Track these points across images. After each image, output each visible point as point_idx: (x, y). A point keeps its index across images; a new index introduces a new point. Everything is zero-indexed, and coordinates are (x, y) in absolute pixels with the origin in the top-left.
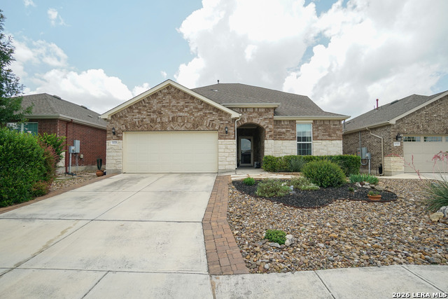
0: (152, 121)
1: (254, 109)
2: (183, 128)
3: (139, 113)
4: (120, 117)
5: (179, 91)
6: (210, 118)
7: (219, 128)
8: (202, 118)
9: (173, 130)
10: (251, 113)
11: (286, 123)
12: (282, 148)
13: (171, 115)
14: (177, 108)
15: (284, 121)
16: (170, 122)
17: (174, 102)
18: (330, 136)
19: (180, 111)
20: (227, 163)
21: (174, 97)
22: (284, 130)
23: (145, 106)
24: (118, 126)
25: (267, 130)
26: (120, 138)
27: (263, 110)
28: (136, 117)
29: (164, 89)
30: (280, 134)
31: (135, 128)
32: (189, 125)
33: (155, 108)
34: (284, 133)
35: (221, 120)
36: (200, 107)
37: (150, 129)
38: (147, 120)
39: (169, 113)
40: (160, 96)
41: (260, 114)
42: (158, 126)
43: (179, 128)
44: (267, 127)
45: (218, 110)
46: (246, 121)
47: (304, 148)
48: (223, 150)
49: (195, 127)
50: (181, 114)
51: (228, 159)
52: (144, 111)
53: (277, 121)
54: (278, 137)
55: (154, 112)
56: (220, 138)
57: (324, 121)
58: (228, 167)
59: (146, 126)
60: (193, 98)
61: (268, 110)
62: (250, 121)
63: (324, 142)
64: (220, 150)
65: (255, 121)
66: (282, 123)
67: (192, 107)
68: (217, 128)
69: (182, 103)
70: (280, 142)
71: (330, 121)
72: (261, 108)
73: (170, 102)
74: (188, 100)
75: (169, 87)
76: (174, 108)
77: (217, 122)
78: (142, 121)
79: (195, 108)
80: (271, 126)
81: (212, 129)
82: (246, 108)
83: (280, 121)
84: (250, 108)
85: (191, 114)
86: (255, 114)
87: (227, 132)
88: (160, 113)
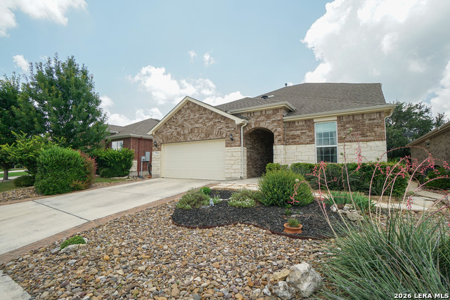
0: (178, 133)
1: (261, 112)
2: (198, 138)
3: (170, 128)
5: (195, 105)
6: (219, 126)
7: (226, 135)
8: (212, 127)
9: (191, 140)
10: (258, 117)
11: (301, 124)
12: (296, 154)
13: (190, 127)
14: (194, 120)
15: (298, 121)
16: (189, 133)
17: (192, 115)
18: (363, 135)
19: (196, 122)
20: (233, 171)
21: (192, 111)
22: (298, 132)
23: (174, 122)
24: (158, 139)
25: (275, 134)
26: (159, 149)
27: (271, 112)
29: (185, 105)
30: (294, 137)
31: (168, 140)
32: (203, 135)
33: (180, 122)
34: (298, 136)
35: (228, 127)
36: (211, 117)
37: (177, 141)
38: (175, 134)
39: (189, 126)
40: (183, 111)
41: (268, 117)
42: (182, 137)
43: (195, 138)
44: (276, 130)
45: (225, 118)
46: (253, 126)
47: (327, 155)
48: (229, 158)
49: (207, 137)
50: (197, 125)
51: (234, 167)
52: (173, 125)
53: (289, 122)
54: (291, 141)
55: (179, 126)
56: (227, 146)
57: (353, 115)
59: (174, 138)
60: (205, 110)
61: (276, 110)
62: (257, 126)
64: (227, 158)
65: (263, 125)
66: (296, 124)
67: (205, 118)
68: (224, 136)
69: (197, 115)
70: (293, 147)
71: (363, 114)
72: (269, 110)
73: (190, 116)
74: (201, 112)
75: (188, 103)
76: (192, 121)
77: (225, 130)
79: (207, 118)
80: (279, 129)
81: (220, 137)
83: (294, 122)
84: (257, 111)
86: (262, 118)
87: (232, 140)
88: (183, 127)
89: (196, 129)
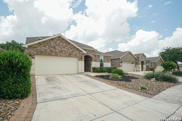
0: (51, 51)
2: (65, 55)
3: (44, 46)
4: (34, 47)
5: (63, 39)
6: (75, 52)
8: (72, 52)
9: (60, 56)
10: (88, 52)
11: (97, 56)
14: (62, 47)
16: (59, 52)
17: (61, 44)
18: (108, 61)
19: (64, 48)
21: (61, 42)
22: (97, 58)
23: (47, 44)
24: (32, 51)
25: (93, 58)
27: (92, 51)
28: (43, 49)
29: (57, 37)
31: (42, 53)
32: (68, 54)
33: (52, 45)
34: (96, 59)
36: (72, 47)
37: (50, 54)
38: (48, 50)
39: (59, 48)
40: (55, 40)
41: (91, 53)
42: (54, 53)
43: (63, 55)
45: (78, 49)
46: (86, 55)
47: (102, 65)
48: (80, 65)
49: (70, 55)
50: (64, 49)
51: (82, 68)
52: (47, 46)
53: (95, 55)
55: (52, 47)
56: (79, 60)
57: (106, 56)
58: (82, 71)
59: (48, 53)
60: (69, 43)
62: (88, 55)
63: (107, 63)
64: (79, 65)
65: (89, 55)
67: (69, 47)
68: (78, 56)
69: (65, 45)
70: (96, 62)
72: (91, 50)
73: (60, 44)
74: (67, 44)
75: (59, 37)
76: (61, 47)
77: (78, 54)
78: (46, 51)
79: (70, 47)
81: (76, 56)
82: (87, 50)
84: (88, 50)
85: (68, 50)
86: (89, 52)
88: (55, 48)
89: (63, 51)
